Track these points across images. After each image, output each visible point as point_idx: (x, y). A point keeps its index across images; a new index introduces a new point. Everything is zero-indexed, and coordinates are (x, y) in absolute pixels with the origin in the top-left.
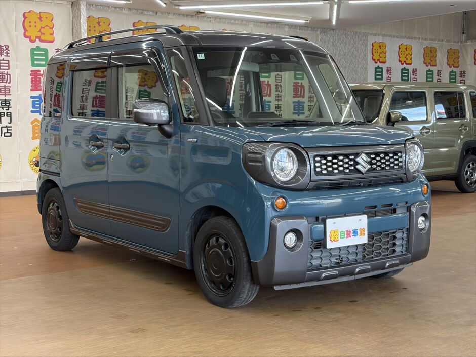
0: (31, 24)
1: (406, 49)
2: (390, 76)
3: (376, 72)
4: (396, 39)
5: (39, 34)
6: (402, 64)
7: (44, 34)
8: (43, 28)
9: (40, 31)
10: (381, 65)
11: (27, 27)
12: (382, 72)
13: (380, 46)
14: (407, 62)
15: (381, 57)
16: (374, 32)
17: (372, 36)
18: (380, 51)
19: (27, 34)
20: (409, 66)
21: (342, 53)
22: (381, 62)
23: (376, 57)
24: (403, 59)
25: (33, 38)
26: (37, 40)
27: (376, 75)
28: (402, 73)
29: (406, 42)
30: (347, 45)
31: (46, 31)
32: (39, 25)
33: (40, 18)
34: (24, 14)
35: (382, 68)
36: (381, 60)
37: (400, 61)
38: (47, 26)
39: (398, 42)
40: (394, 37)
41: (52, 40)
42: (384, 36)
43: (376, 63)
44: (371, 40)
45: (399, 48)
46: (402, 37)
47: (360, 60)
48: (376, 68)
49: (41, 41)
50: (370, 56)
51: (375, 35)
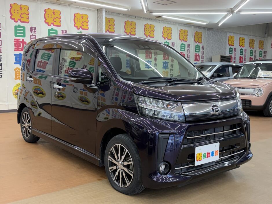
0: (77, 20)
1: (242, 39)
2: (235, 52)
3: (230, 50)
4: (238, 35)
5: (81, 25)
6: (241, 47)
7: (83, 25)
8: (83, 22)
9: (82, 24)
10: (232, 47)
11: (76, 22)
12: (232, 50)
13: (232, 38)
14: (243, 46)
15: (232, 43)
16: (230, 31)
17: (229, 33)
18: (232, 40)
19: (76, 25)
20: (243, 48)
21: (216, 40)
22: (232, 46)
23: (230, 43)
24: (241, 44)
25: (79, 27)
26: (81, 28)
27: (230, 52)
28: (240, 51)
29: (242, 36)
30: (218, 36)
31: (85, 24)
32: (82, 20)
33: (82, 17)
34: (75, 14)
35: (232, 49)
36: (232, 44)
37: (240, 45)
38: (85, 21)
39: (239, 36)
40: (238, 34)
41: (88, 28)
42: (234, 33)
43: (230, 46)
44: (229, 34)
45: (240, 39)
46: (241, 34)
47: (223, 44)
48: (230, 48)
49: (82, 29)
50: (227, 42)
51: (230, 32)
